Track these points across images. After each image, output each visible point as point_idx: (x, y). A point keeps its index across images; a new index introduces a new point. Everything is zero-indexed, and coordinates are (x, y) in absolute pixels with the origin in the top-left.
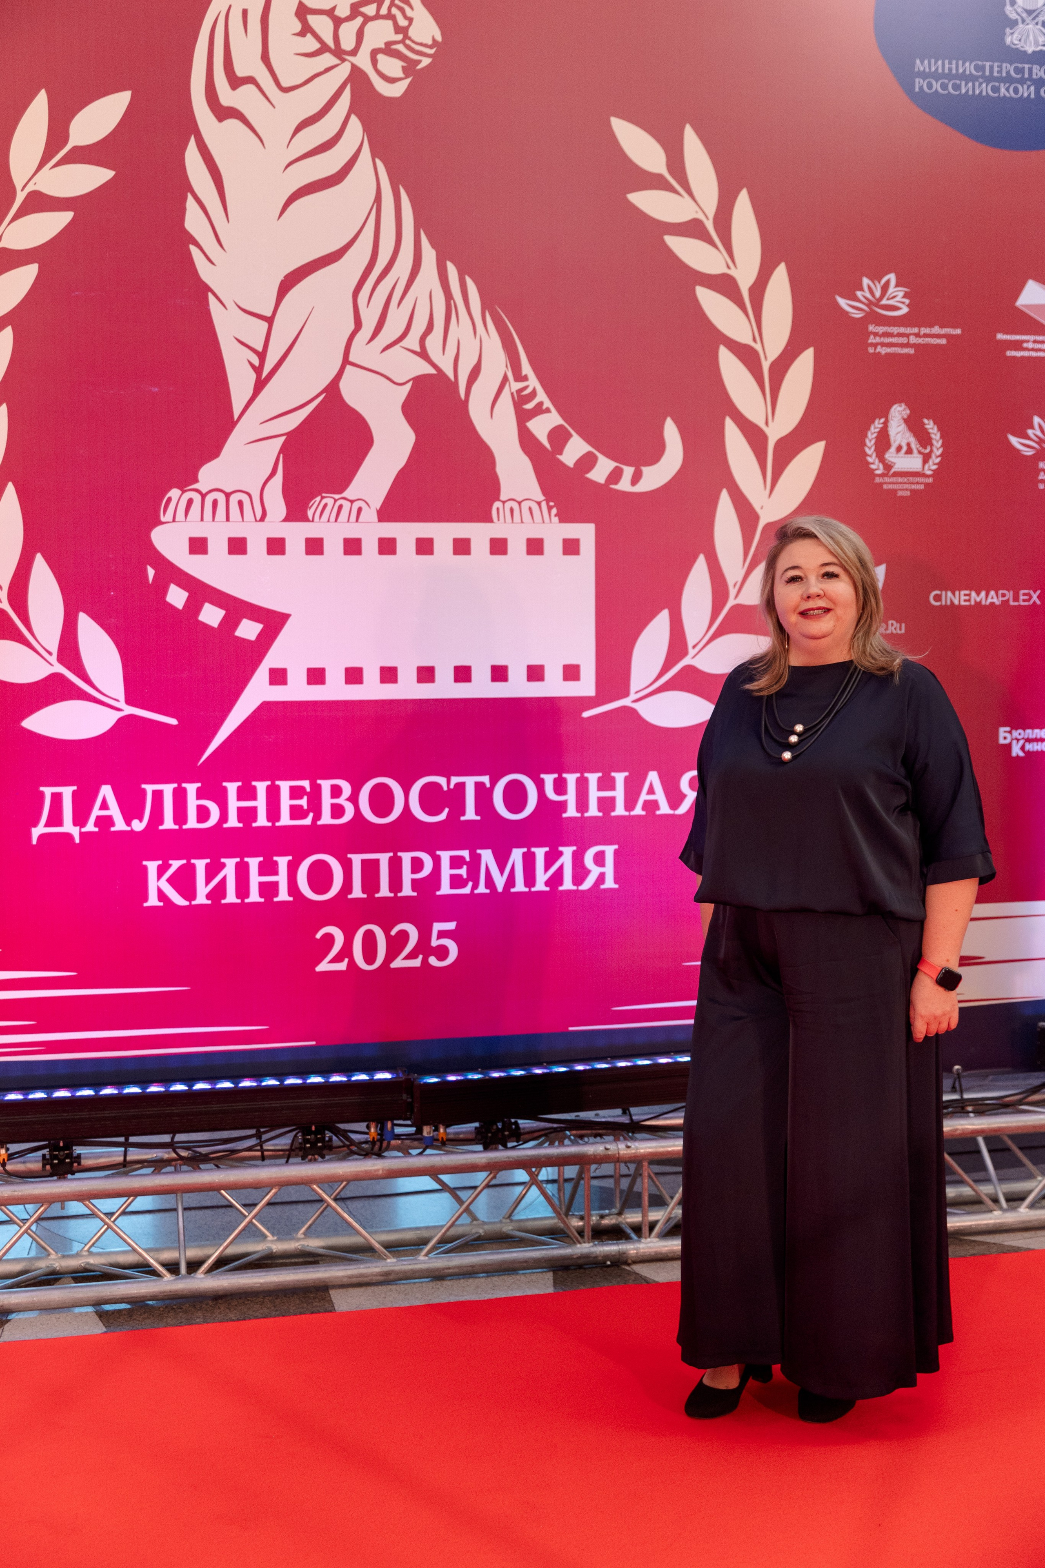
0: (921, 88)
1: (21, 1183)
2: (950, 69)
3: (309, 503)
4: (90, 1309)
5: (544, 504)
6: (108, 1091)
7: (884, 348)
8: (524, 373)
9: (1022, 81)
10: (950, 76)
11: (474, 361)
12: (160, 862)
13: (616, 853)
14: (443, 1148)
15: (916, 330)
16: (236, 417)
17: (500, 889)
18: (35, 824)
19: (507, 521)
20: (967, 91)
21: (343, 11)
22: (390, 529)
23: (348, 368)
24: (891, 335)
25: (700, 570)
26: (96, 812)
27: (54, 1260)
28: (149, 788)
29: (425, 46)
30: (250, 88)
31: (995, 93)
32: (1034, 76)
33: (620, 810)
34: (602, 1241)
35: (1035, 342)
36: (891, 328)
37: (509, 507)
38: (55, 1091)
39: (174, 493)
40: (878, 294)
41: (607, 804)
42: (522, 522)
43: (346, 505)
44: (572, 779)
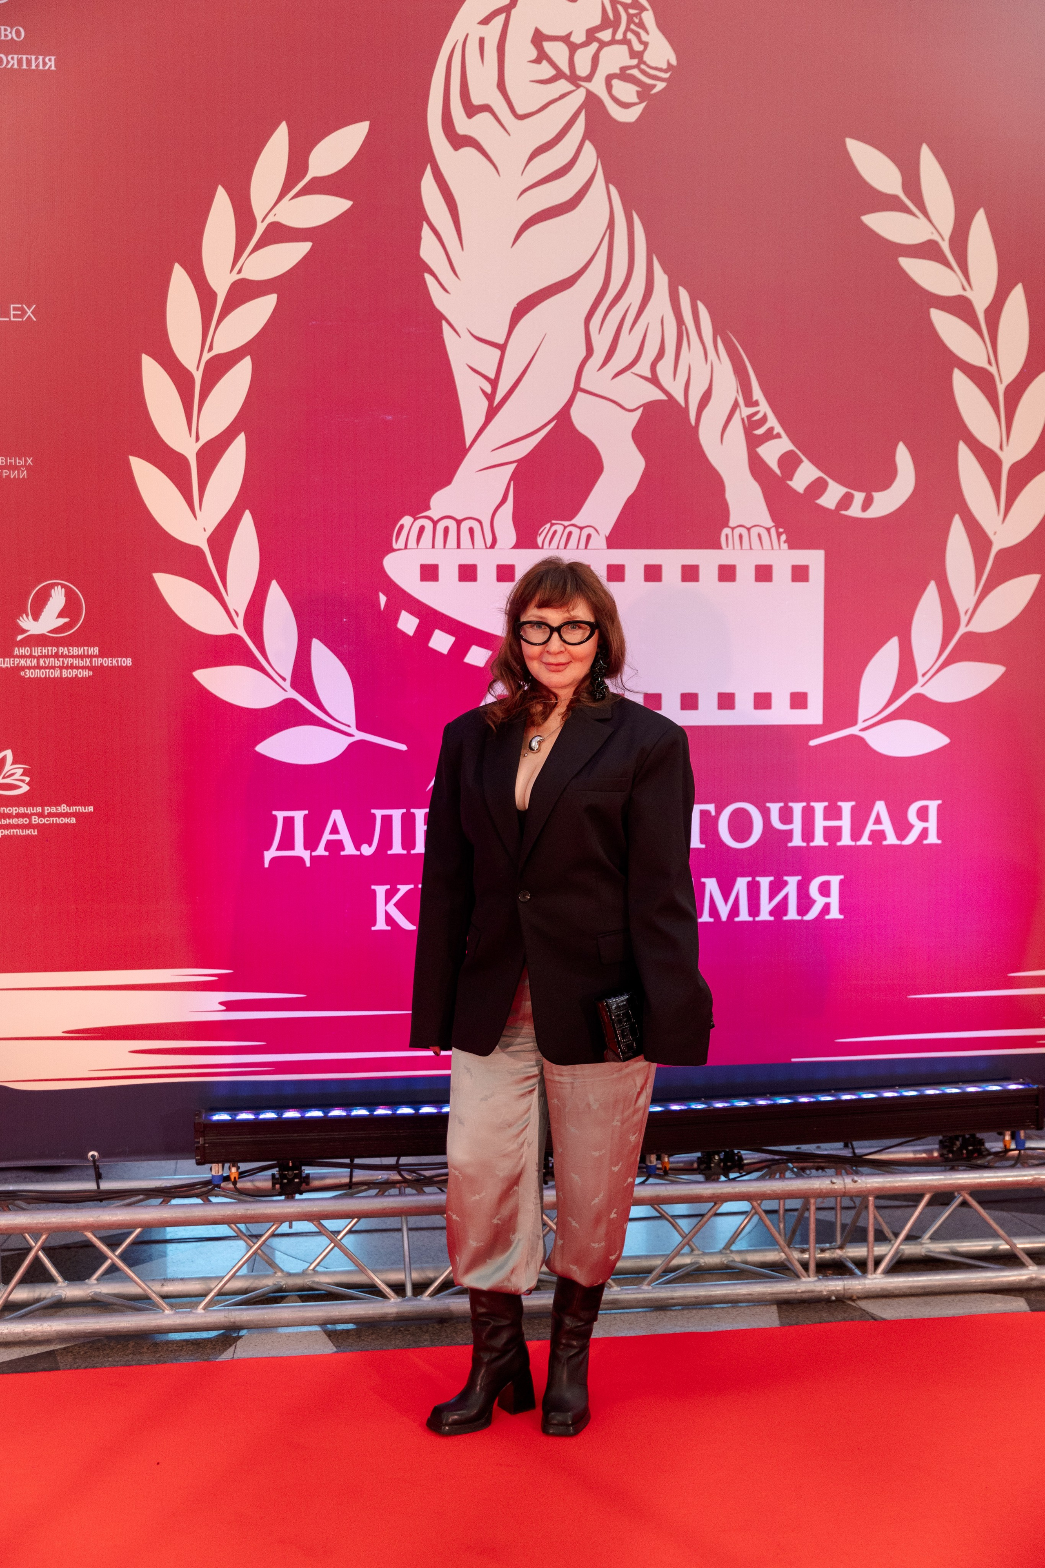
1: (253, 1202)
3: (538, 531)
4: (317, 1328)
5: (773, 531)
6: (336, 1113)
8: (754, 399)
11: (706, 387)
12: (388, 887)
13: (842, 882)
14: (666, 1178)
16: (468, 444)
17: (724, 917)
18: (268, 849)
19: (736, 548)
21: (578, 37)
22: (618, 556)
23: (580, 394)
25: (931, 596)
26: (327, 836)
27: (280, 1277)
28: (379, 813)
29: (660, 70)
30: (485, 116)
33: (846, 840)
34: (827, 1276)
37: (738, 534)
38: (285, 1112)
39: (407, 520)
41: (832, 834)
42: (751, 549)
43: (576, 532)
44: (797, 808)
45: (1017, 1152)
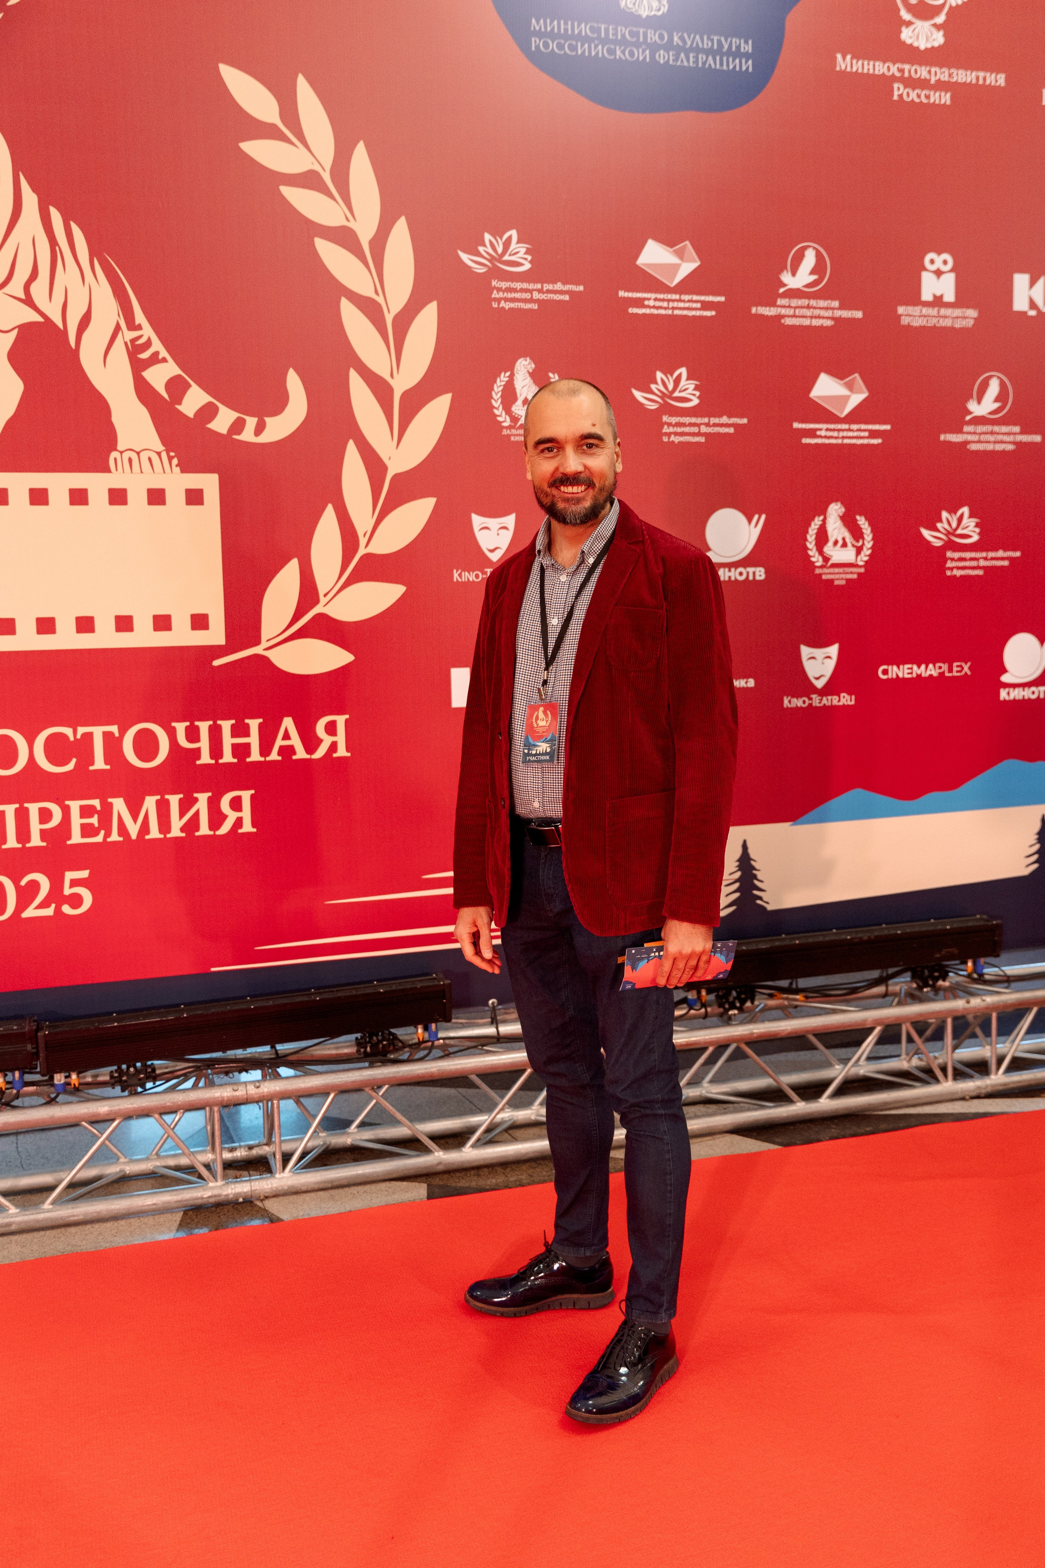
0: (537, 47)
2: (566, 30)
5: (164, 455)
7: (507, 303)
8: (138, 323)
9: (637, 45)
10: (566, 37)
11: (84, 309)
13: (253, 798)
14: (77, 1093)
15: (539, 286)
17: (133, 835)
19: (126, 472)
20: (584, 52)
24: (514, 290)
25: (329, 519)
31: (612, 55)
32: (649, 40)
33: (255, 756)
34: (234, 1177)
35: (656, 299)
36: (514, 283)
37: (128, 458)
40: (500, 250)
41: (241, 751)
42: (142, 472)
44: (204, 726)
45: (430, 1044)
